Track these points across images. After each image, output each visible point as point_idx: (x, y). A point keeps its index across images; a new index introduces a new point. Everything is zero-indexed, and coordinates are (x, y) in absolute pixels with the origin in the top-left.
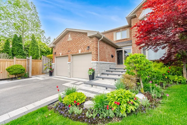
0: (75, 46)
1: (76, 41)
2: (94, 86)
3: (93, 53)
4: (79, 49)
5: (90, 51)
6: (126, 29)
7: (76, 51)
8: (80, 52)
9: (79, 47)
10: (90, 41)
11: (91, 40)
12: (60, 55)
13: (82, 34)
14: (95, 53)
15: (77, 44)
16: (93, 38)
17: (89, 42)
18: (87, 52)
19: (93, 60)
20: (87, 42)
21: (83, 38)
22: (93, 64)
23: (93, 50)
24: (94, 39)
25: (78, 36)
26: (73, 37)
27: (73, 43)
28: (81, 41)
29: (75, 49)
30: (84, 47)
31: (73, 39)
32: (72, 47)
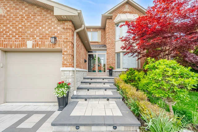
0: (14, 30)
1: (18, 19)
3: (66, 51)
4: (29, 39)
5: (57, 47)
6: (97, 31)
7: (16, 43)
8: (30, 45)
9: (29, 34)
10: (59, 28)
11: (62, 26)
13: (38, 9)
14: (70, 51)
15: (20, 26)
16: (66, 24)
17: (55, 28)
18: (51, 48)
19: (64, 65)
20: (50, 28)
21: (39, 17)
22: (65, 72)
23: (66, 47)
24: (69, 25)
25: (26, 9)
26: (8, 9)
27: (10, 22)
28: (32, 22)
29: (13, 36)
30: (43, 37)
31: (9, 13)
32: (4, 30)
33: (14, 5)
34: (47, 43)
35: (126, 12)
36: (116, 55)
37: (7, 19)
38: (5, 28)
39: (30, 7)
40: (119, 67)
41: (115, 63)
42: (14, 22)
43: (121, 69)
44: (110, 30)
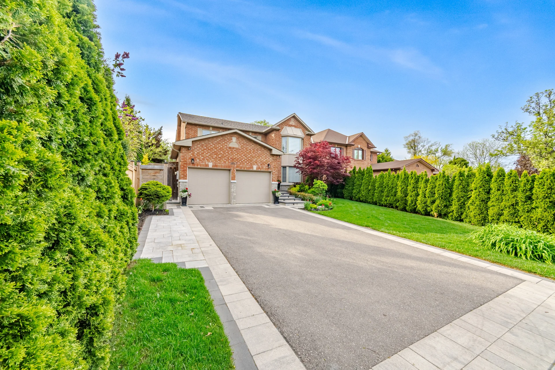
0: (246, 158)
1: (248, 152)
2: (295, 204)
3: (274, 173)
4: (254, 165)
5: (270, 170)
7: (247, 166)
8: (255, 168)
9: (255, 161)
10: (270, 159)
11: (272, 158)
12: (207, 165)
13: (260, 147)
15: (249, 156)
16: (275, 157)
17: (268, 159)
18: (266, 170)
19: (273, 180)
20: (266, 159)
21: (260, 152)
22: (274, 185)
23: (274, 170)
25: (253, 146)
26: (242, 145)
27: (243, 153)
28: (256, 154)
29: (245, 162)
30: (263, 164)
31: (242, 147)
32: (239, 158)
33: (246, 143)
34: (264, 167)
35: (291, 126)
36: (282, 168)
37: (241, 151)
38: (240, 156)
39: (255, 145)
40: (284, 181)
41: (280, 177)
42: (246, 153)
43: (287, 183)
44: (277, 142)
